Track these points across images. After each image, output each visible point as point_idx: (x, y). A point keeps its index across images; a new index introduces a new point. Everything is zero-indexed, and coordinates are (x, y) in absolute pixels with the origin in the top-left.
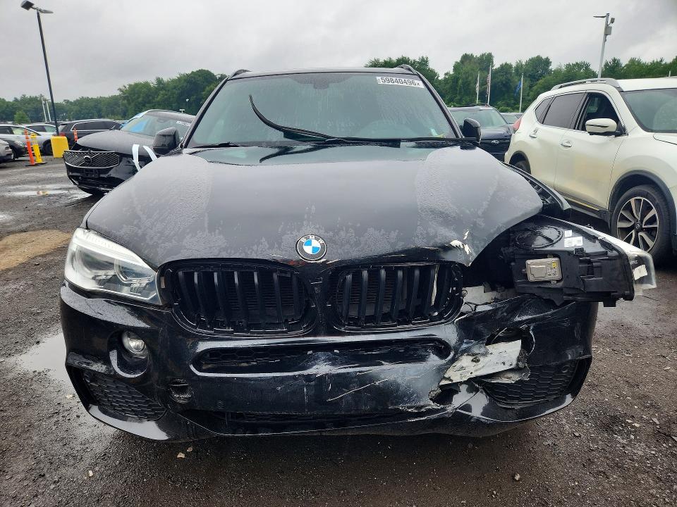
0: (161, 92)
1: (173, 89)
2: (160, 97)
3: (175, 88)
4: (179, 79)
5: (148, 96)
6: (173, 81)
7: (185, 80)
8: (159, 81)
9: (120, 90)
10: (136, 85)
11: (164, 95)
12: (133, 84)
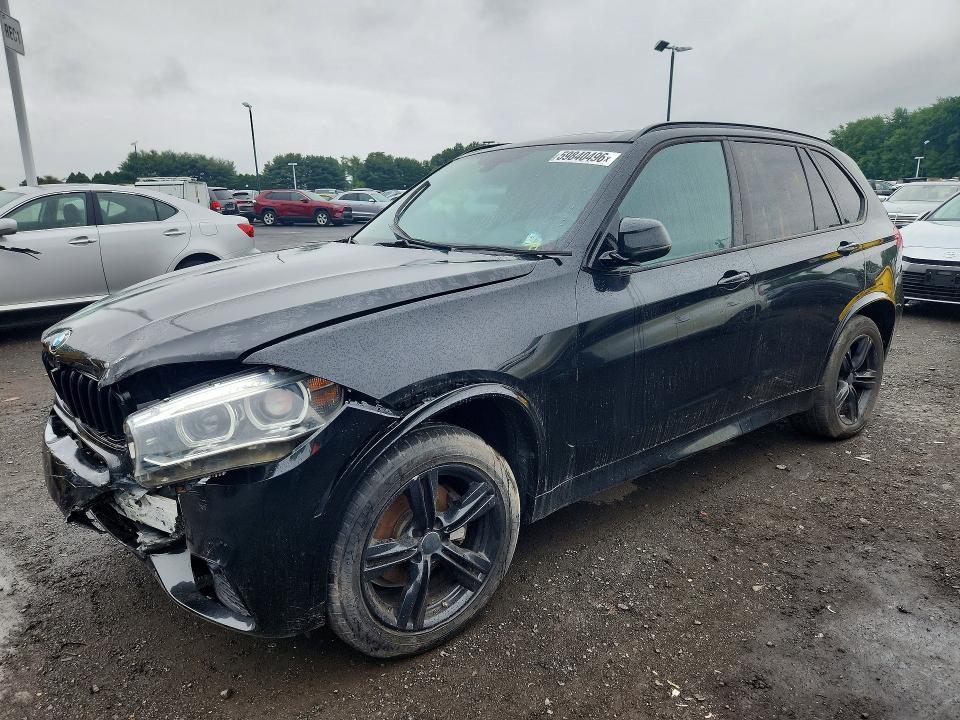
0: (898, 131)
1: (919, 124)
2: (893, 138)
3: (924, 122)
4: (936, 108)
5: (873, 138)
6: (924, 112)
7: (946, 109)
8: (900, 114)
9: (834, 132)
10: (860, 123)
11: (900, 135)
12: (855, 121)
